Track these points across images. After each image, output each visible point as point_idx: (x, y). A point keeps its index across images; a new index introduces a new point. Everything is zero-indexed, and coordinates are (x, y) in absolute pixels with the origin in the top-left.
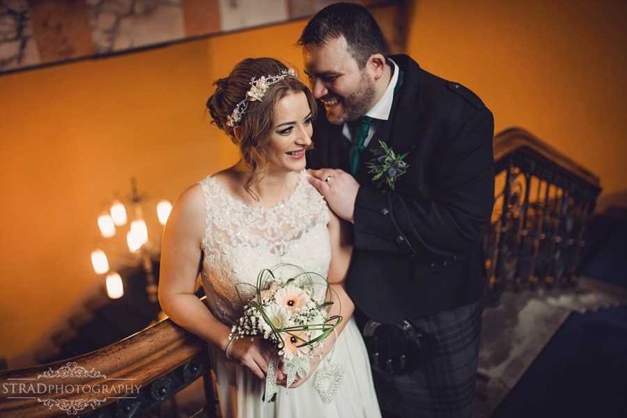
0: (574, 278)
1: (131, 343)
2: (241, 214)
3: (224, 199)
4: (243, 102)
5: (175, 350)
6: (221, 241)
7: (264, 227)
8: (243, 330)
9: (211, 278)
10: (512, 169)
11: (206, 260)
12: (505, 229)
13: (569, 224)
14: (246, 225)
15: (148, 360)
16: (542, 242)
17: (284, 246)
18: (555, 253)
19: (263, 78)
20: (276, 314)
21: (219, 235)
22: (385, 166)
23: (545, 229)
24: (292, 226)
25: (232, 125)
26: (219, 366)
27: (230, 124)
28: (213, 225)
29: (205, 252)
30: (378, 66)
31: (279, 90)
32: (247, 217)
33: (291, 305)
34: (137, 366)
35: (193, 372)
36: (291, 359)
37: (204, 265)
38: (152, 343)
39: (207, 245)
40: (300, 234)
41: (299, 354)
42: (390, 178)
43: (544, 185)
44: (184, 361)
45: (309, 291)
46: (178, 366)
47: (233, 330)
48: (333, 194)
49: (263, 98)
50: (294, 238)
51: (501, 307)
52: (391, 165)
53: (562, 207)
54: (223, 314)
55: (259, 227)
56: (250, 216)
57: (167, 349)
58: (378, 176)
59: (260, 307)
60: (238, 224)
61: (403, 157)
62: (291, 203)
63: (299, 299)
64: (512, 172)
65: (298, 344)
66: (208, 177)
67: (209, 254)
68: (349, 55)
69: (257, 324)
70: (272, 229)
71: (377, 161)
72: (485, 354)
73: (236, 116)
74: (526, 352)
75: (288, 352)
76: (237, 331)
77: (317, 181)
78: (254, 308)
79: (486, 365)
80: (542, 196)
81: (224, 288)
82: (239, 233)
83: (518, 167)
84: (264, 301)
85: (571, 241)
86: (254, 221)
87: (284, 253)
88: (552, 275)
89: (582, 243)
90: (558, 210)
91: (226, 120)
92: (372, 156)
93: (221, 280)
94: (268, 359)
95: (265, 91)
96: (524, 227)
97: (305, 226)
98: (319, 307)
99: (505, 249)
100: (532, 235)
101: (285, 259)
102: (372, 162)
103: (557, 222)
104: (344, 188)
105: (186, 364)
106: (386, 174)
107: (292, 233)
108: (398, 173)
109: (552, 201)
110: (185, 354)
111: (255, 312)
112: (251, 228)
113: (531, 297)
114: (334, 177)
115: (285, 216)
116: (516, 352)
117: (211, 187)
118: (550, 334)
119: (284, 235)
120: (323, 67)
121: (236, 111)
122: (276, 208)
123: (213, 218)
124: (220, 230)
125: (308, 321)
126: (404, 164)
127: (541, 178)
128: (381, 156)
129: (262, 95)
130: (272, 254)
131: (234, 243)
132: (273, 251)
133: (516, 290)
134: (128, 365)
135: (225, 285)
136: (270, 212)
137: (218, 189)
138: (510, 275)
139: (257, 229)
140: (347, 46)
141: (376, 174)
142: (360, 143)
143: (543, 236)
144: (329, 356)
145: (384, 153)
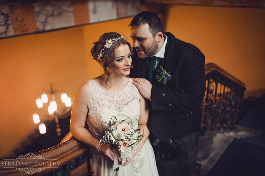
0: (235, 125)
1: (59, 147)
2: (104, 94)
3: (97, 88)
4: (103, 49)
5: (77, 150)
6: (96, 105)
7: (113, 100)
8: (104, 141)
9: (91, 120)
10: (210, 80)
11: (89, 113)
12: (207, 104)
13: (233, 103)
14: (106, 99)
15: (66, 154)
16: (222, 110)
17: (121, 108)
18: (227, 114)
19: (111, 39)
20: (117, 134)
21: (95, 103)
22: (162, 76)
23: (223, 105)
24: (125, 100)
25: (100, 59)
26: (94, 157)
27: (99, 58)
28: (93, 99)
29: (90, 110)
30: (160, 37)
31: (117, 44)
32: (107, 96)
33: (124, 131)
34: (61, 156)
35: (83, 159)
36: (123, 152)
37: (89, 115)
38: (68, 147)
39: (90, 107)
40: (128, 103)
41: (127, 150)
42: (165, 81)
43: (223, 87)
44: (80, 155)
45: (131, 125)
46: (77, 157)
47: (100, 141)
48: (142, 88)
49: (110, 47)
50: (125, 104)
51: (206, 136)
52: (165, 76)
53: (230, 96)
54: (96, 135)
55: (111, 100)
56: (108, 95)
57: (73, 150)
58: (160, 80)
59: (111, 132)
60: (103, 98)
61: (170, 73)
62: (124, 91)
63: (126, 128)
64: (210, 81)
65: (126, 146)
66: (91, 79)
67: (91, 110)
68: (149, 31)
69: (110, 138)
70: (117, 101)
71: (159, 74)
72: (200, 155)
73: (101, 55)
74: (216, 155)
75: (122, 149)
76: (102, 141)
77: (136, 83)
78: (108, 132)
79: (200, 160)
80: (222, 91)
81: (97, 124)
82: (103, 102)
83: (213, 79)
84: (113, 129)
85: (234, 110)
86: (109, 97)
87: (121, 110)
88: (227, 124)
89: (238, 111)
90: (229, 97)
91: (97, 57)
92: (158, 72)
93: (96, 121)
94: (115, 153)
95: (111, 44)
96: (215, 104)
97: (130, 100)
98: (135, 131)
99: (207, 112)
100: (218, 107)
101: (121, 113)
102: (158, 75)
103: (228, 102)
104: (147, 86)
105: (80, 156)
106: (163, 79)
107: (124, 102)
108: (168, 79)
109: (226, 93)
110: (80, 152)
111: (109, 134)
112: (108, 100)
113: (218, 133)
114: (142, 82)
115: (122, 96)
116: (212, 155)
117: (92, 84)
118: (226, 147)
119: (121, 103)
120: (139, 35)
121: (101, 53)
122: (118, 92)
123: (93, 96)
124: (95, 101)
125: (130, 137)
126: (170, 75)
127: (222, 84)
128: (161, 72)
129: (110, 46)
130: (116, 111)
131: (101, 106)
132: (117, 110)
133: (212, 129)
134: (58, 156)
135: (97, 123)
136: (115, 94)
137: (95, 84)
138: (210, 123)
139: (110, 100)
140: (149, 28)
141: (159, 79)
142: (153, 68)
143: (222, 107)
144: (139, 153)
145: (162, 71)
